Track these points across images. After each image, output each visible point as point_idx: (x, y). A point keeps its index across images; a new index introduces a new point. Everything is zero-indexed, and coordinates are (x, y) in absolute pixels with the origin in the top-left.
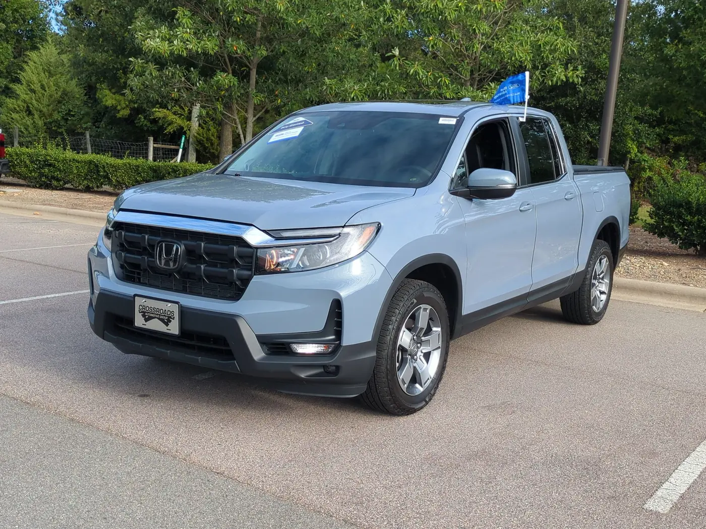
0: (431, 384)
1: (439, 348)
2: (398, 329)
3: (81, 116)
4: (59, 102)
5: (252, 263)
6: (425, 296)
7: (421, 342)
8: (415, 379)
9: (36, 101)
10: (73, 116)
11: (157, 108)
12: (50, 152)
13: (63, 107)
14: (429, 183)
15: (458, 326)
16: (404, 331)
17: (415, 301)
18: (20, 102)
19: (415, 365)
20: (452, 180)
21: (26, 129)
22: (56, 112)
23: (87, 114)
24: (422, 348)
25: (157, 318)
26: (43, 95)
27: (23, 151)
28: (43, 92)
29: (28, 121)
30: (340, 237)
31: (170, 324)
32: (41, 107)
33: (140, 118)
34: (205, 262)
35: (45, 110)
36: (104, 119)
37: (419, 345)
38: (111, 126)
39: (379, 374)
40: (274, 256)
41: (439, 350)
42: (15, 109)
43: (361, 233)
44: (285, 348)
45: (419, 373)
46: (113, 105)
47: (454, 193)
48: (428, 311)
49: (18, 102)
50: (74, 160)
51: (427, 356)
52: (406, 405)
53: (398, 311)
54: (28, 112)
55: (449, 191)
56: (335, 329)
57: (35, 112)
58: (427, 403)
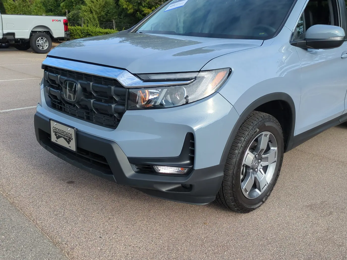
0: (268, 188)
1: (275, 161)
2: (243, 153)
3: (113, 13)
4: (104, 7)
5: (125, 100)
6: (266, 125)
7: (261, 159)
8: (255, 185)
9: (94, 6)
10: (110, 13)
11: (145, 8)
12: (89, 28)
13: (106, 9)
14: (274, 36)
15: (290, 144)
16: (248, 154)
17: (258, 130)
18: (87, 8)
19: (256, 175)
20: (293, 35)
21: (90, 20)
22: (102, 12)
23: (116, 12)
24: (262, 163)
25: (63, 137)
26: (97, 4)
27: (78, 28)
28: (97, 2)
29: (91, 16)
30: (196, 81)
31: (71, 143)
32: (96, 9)
33: (138, 13)
34: (95, 98)
35: (98, 10)
36: (123, 14)
37: (260, 161)
38: (125, 17)
39: (226, 187)
40: (146, 94)
41: (276, 163)
42: (85, 10)
43: (215, 77)
44: (150, 168)
45: (259, 182)
46: (126, 8)
47: (294, 44)
48: (268, 136)
49: (87, 7)
50: (99, 32)
51: (265, 169)
52: (248, 207)
53: (243, 139)
54: (91, 12)
55: (290, 42)
56: (189, 156)
57: (93, 12)
58: (263, 202)
